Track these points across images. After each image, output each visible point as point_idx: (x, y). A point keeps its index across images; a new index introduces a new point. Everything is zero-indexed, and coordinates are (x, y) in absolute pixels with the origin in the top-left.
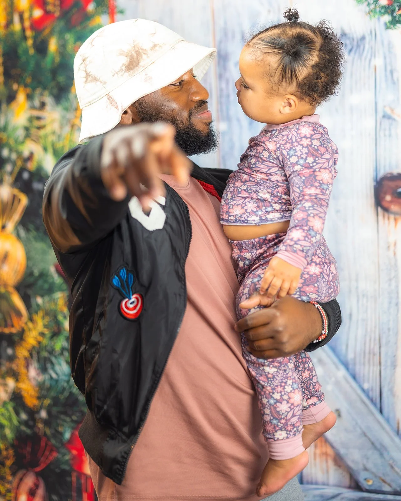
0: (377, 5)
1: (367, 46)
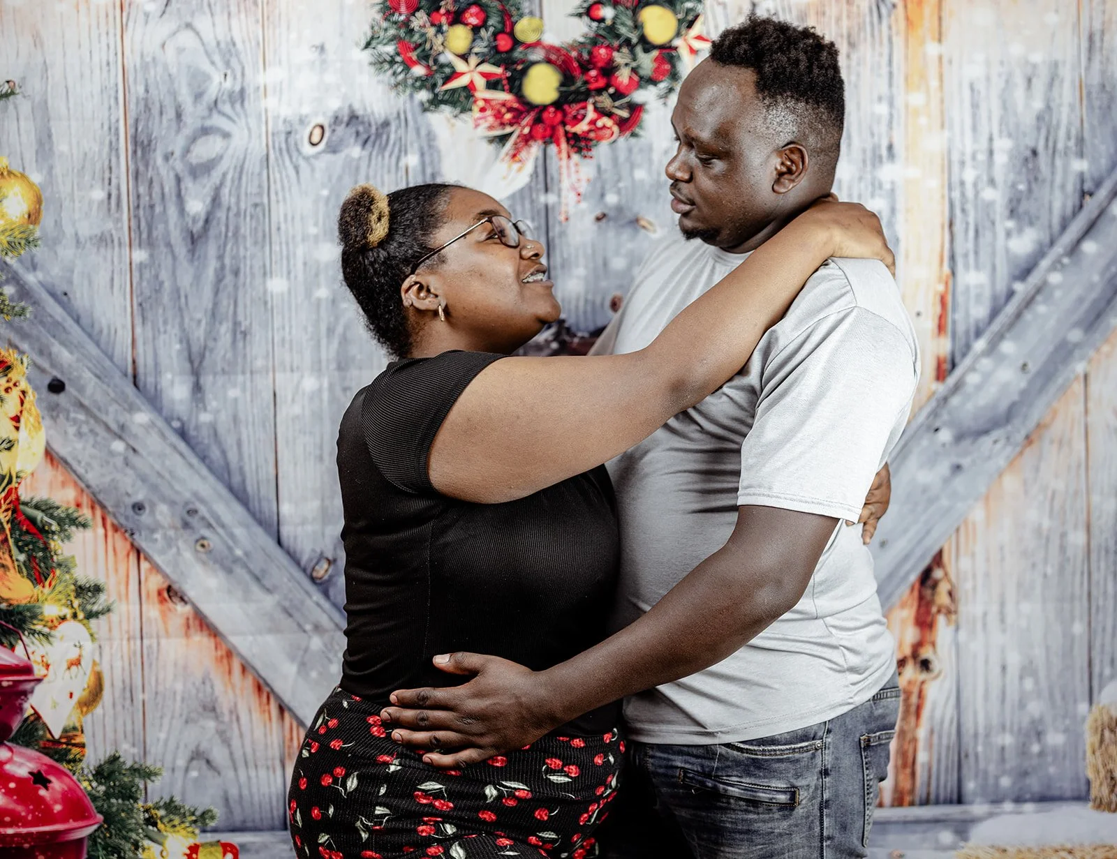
0: (409, 76)
1: (392, 137)
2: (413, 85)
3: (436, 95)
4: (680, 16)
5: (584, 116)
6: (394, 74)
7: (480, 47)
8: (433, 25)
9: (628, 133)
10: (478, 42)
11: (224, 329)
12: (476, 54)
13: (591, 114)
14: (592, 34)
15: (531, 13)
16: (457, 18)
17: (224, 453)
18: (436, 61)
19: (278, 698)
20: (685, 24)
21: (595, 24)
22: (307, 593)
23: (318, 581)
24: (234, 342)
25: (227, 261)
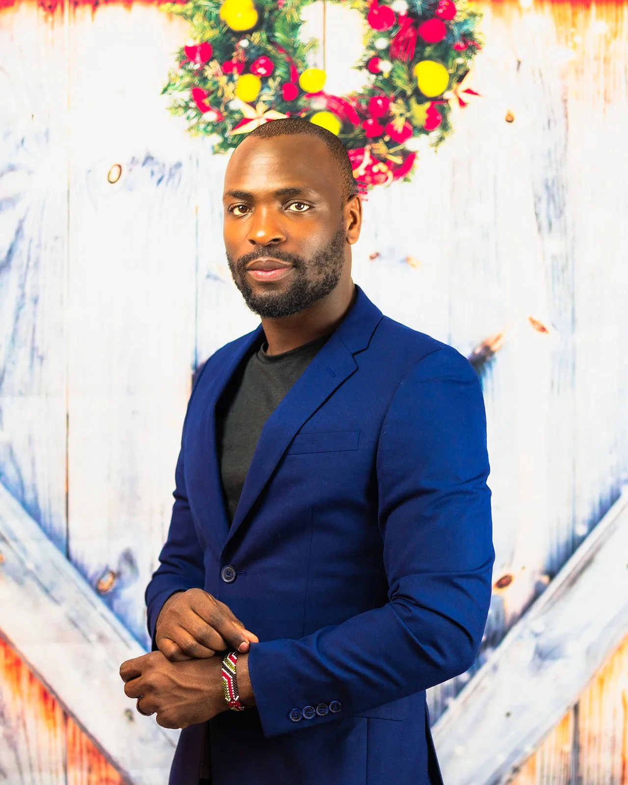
0: (201, 121)
1: (185, 177)
2: (205, 129)
3: (226, 139)
4: (451, 71)
5: (361, 162)
6: (188, 118)
7: (268, 95)
8: (224, 74)
9: (401, 179)
10: (266, 90)
11: (23, 354)
12: (264, 102)
13: (367, 160)
14: (370, 86)
15: (315, 65)
16: (246, 68)
17: (18, 471)
18: (226, 107)
19: (63, 704)
20: (455, 79)
21: (373, 77)
22: (92, 604)
23: (103, 594)
24: (32, 365)
25: (28, 290)
